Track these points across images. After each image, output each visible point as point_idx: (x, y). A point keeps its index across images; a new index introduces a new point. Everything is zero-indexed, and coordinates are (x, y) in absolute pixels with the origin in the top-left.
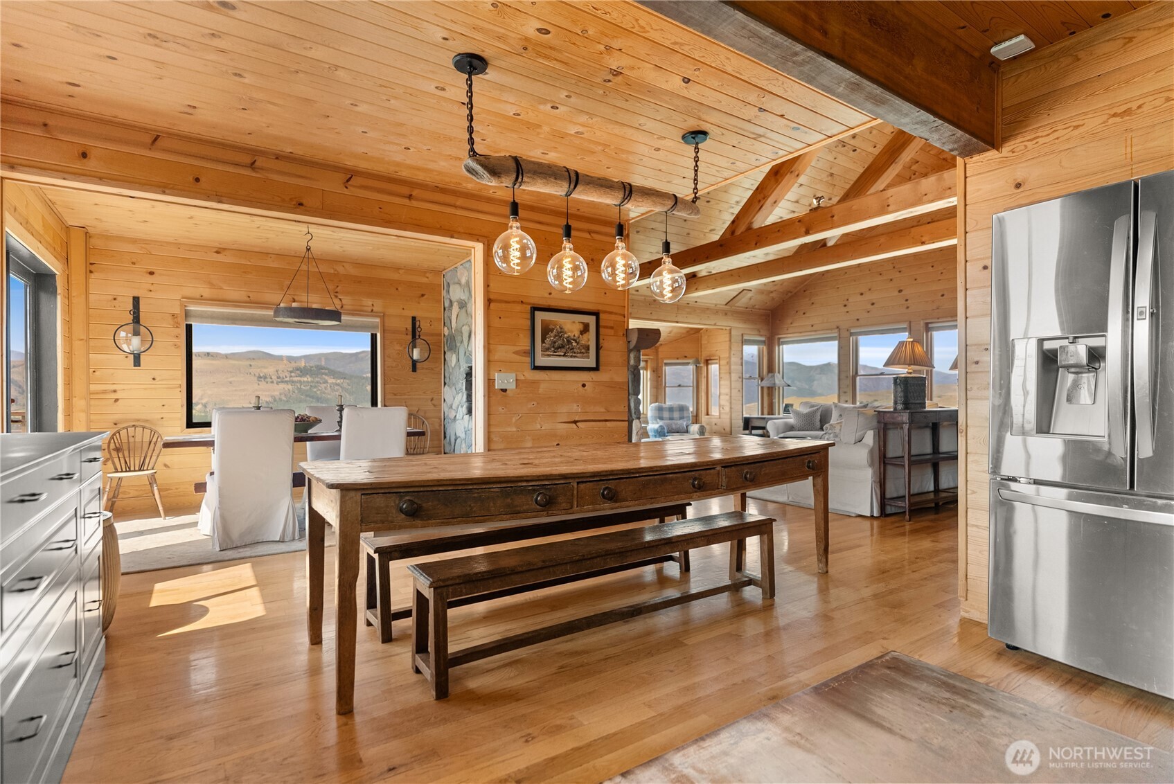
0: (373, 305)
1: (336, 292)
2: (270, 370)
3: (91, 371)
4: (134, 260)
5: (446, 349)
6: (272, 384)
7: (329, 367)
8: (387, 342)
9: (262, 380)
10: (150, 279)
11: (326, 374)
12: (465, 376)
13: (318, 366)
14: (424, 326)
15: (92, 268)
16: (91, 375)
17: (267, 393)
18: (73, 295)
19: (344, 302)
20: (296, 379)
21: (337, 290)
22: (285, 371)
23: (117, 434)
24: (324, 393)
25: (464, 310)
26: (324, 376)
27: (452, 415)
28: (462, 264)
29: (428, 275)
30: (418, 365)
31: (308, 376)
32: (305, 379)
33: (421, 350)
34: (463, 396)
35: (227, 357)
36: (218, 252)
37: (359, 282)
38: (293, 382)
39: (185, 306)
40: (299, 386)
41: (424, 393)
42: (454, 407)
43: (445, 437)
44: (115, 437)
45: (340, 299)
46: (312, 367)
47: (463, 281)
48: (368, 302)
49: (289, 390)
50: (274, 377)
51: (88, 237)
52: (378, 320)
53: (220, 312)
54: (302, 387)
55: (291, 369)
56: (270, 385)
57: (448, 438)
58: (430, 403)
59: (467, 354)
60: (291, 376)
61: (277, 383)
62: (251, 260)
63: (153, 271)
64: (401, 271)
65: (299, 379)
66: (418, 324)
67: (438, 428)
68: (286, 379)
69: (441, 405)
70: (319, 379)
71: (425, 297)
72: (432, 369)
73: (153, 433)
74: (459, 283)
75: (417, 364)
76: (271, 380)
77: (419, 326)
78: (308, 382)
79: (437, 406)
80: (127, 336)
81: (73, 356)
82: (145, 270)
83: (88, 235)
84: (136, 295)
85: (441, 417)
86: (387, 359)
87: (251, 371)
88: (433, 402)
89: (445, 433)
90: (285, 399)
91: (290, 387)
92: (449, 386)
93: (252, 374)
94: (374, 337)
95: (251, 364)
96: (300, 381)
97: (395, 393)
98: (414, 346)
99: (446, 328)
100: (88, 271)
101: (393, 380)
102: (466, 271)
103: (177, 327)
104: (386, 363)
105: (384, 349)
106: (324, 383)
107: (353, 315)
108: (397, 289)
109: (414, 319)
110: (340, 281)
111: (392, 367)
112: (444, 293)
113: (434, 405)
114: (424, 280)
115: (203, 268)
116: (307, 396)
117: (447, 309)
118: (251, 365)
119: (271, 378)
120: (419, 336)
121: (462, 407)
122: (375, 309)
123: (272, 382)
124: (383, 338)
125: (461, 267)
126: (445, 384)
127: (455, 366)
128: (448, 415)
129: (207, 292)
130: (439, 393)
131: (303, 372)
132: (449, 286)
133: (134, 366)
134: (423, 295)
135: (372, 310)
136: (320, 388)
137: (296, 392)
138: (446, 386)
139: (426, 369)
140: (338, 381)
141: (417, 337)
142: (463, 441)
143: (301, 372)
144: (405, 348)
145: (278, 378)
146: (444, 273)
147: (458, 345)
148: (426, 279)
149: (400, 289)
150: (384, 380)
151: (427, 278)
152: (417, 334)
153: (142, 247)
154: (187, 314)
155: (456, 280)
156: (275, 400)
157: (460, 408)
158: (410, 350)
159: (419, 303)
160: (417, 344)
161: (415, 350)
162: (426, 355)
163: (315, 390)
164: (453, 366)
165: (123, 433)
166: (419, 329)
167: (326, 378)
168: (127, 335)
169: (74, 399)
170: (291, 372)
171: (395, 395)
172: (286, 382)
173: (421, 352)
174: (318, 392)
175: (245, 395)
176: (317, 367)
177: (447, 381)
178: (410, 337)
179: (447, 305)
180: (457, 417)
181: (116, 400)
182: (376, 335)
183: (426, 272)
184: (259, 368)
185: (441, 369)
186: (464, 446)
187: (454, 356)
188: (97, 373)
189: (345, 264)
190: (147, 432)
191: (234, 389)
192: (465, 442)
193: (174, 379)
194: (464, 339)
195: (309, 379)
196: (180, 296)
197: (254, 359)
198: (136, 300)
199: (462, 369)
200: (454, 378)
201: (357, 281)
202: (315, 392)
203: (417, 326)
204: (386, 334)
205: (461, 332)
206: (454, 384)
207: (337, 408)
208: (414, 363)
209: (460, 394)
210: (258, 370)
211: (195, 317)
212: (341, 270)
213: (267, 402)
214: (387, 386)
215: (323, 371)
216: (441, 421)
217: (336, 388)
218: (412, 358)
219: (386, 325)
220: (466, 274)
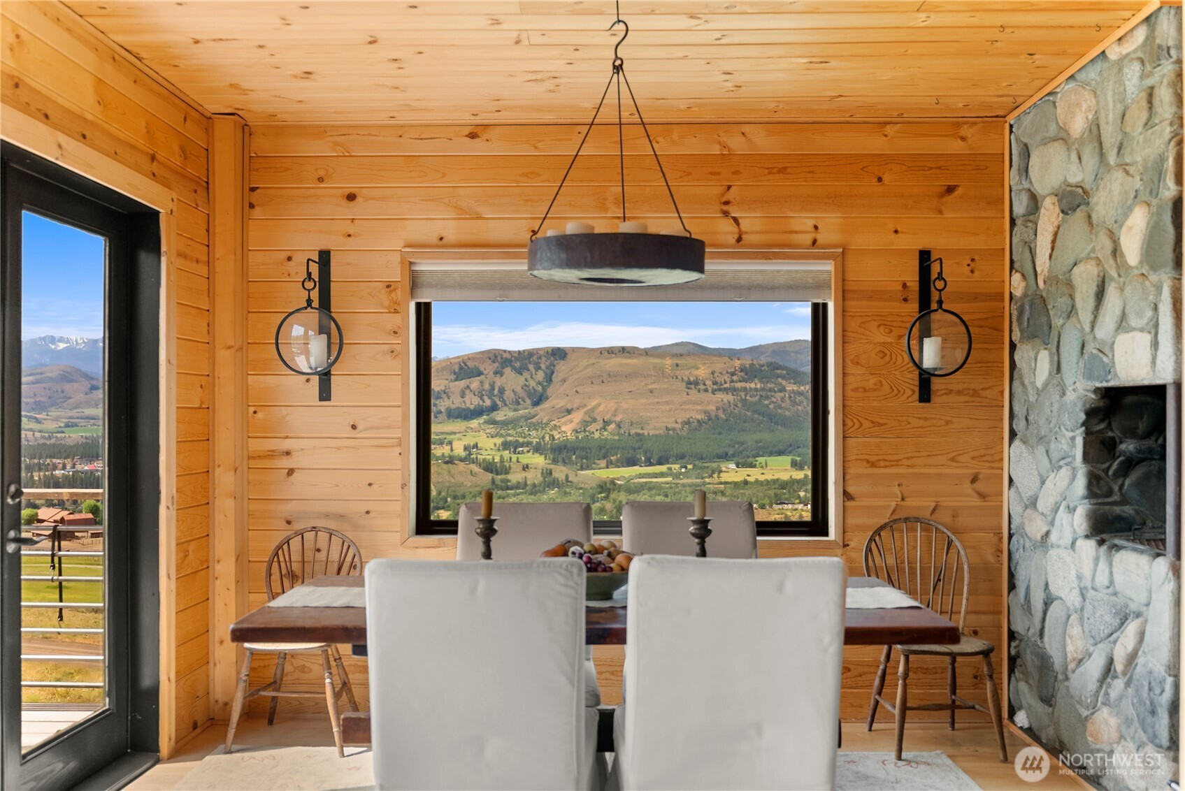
0: (816, 227)
1: (727, 203)
2: (702, 372)
3: (251, 410)
4: (321, 173)
5: (1017, 335)
6: (705, 394)
7: (787, 365)
8: (853, 324)
9: (693, 386)
10: (349, 210)
11: (783, 377)
12: (1083, 417)
13: (771, 363)
14: (954, 274)
15: (255, 197)
16: (250, 419)
17: (699, 407)
18: (217, 256)
19: (745, 225)
20: (739, 385)
21: (729, 196)
22: (724, 372)
23: (285, 547)
24: (780, 407)
25: (1080, 214)
26: (780, 380)
27: (1035, 527)
28: (1072, 77)
29: (964, 131)
30: (936, 384)
31: (756, 381)
32: (753, 385)
33: (944, 340)
34: (1073, 478)
35: (646, 352)
36: (472, 136)
37: (783, 170)
38: (735, 390)
39: (411, 263)
40: (743, 397)
41: (952, 460)
42: (1041, 505)
43: (1012, 587)
44: (280, 552)
45: (736, 220)
46: (763, 366)
47: (1078, 126)
48: (803, 221)
49: (729, 402)
50: (709, 383)
51: (247, 135)
52: (829, 266)
53: (477, 272)
54: (748, 398)
55: (732, 370)
56: (703, 395)
57: (1021, 590)
58: (967, 487)
59: (1091, 348)
60: (732, 381)
61: (714, 392)
62: (540, 145)
63: (353, 191)
64: (889, 130)
65: (743, 384)
66: (935, 269)
67: (991, 558)
68: (725, 386)
69: (1001, 494)
70: (772, 386)
71: (958, 192)
72: (975, 393)
73: (346, 545)
74: (1063, 137)
75: (933, 379)
76: (704, 387)
77: (940, 274)
78: (756, 390)
79: (990, 497)
80: (306, 335)
81: (217, 380)
82: (340, 191)
83: (245, 130)
84: (324, 247)
85: (1001, 528)
86: (851, 369)
87: (677, 373)
88: (978, 485)
89: (1011, 576)
90: (723, 416)
91: (730, 397)
92: (1024, 442)
93: (679, 377)
94: (819, 313)
95: (678, 362)
96: (745, 389)
97: (872, 459)
98: (926, 333)
99: (1017, 277)
100: (247, 205)
101: (866, 424)
102: (1088, 95)
103: (396, 311)
104: (849, 379)
105: (844, 342)
106: (780, 391)
107: (766, 257)
108: (880, 180)
109: (925, 256)
110: (736, 173)
111: (865, 390)
112: (1011, 177)
113: (982, 496)
114: (956, 147)
115: (444, 175)
116: (755, 412)
117: (1019, 222)
118: (677, 365)
119: (705, 384)
120: (940, 302)
121: (1071, 510)
122: (822, 239)
123: (706, 390)
124: (843, 313)
125: (1071, 85)
126: (1013, 434)
127: (1046, 385)
128: (1022, 526)
129: (451, 230)
130: (996, 461)
131: (750, 373)
132: (1026, 153)
133: (320, 400)
134: (950, 190)
135: (815, 242)
136: (774, 400)
137: (739, 405)
138: (1017, 443)
139: (959, 393)
140: (802, 388)
141: (934, 306)
142: (1074, 618)
143: (746, 374)
144: (900, 337)
145: (714, 384)
146: (1011, 119)
147: (1057, 322)
148: (960, 143)
149: (886, 178)
150: (844, 424)
151: (963, 139)
152: (935, 296)
153: (336, 144)
154: (415, 282)
155: (1052, 130)
156: (710, 419)
157: (1062, 513)
158: (914, 343)
159: (940, 212)
160: (934, 326)
161: (927, 341)
162: (960, 355)
163: (766, 402)
164: (1039, 384)
165: (295, 543)
166: (940, 284)
167: (784, 382)
168: (306, 333)
169: (218, 471)
170: (733, 374)
171: (873, 465)
172: (726, 390)
173: (943, 348)
174: (772, 406)
175: (670, 410)
176: (769, 364)
177: (1020, 425)
178: (913, 307)
179: (1020, 208)
180: (1053, 538)
181: (291, 472)
182: (825, 306)
183: (958, 125)
184: (688, 369)
185: (1002, 393)
186: (1075, 630)
187: (1044, 359)
188: (259, 415)
189: (746, 129)
190: (336, 542)
191: (656, 400)
192: (1081, 620)
193: (389, 427)
194: (1079, 304)
195: (758, 386)
196: (402, 243)
197: (681, 355)
198: (325, 258)
199: (1070, 396)
200: (1042, 421)
201: (780, 167)
202: (767, 406)
203: (934, 275)
204: (849, 303)
205: (1070, 285)
206: (1041, 439)
207: (692, 529)
208: (925, 384)
209: (1064, 473)
210: (687, 372)
211: (431, 286)
212: (737, 144)
213: (698, 421)
214: (850, 441)
215: (779, 371)
216: (1001, 539)
217: (798, 399)
218: (918, 366)
219: (850, 276)
220: (1088, 102)
